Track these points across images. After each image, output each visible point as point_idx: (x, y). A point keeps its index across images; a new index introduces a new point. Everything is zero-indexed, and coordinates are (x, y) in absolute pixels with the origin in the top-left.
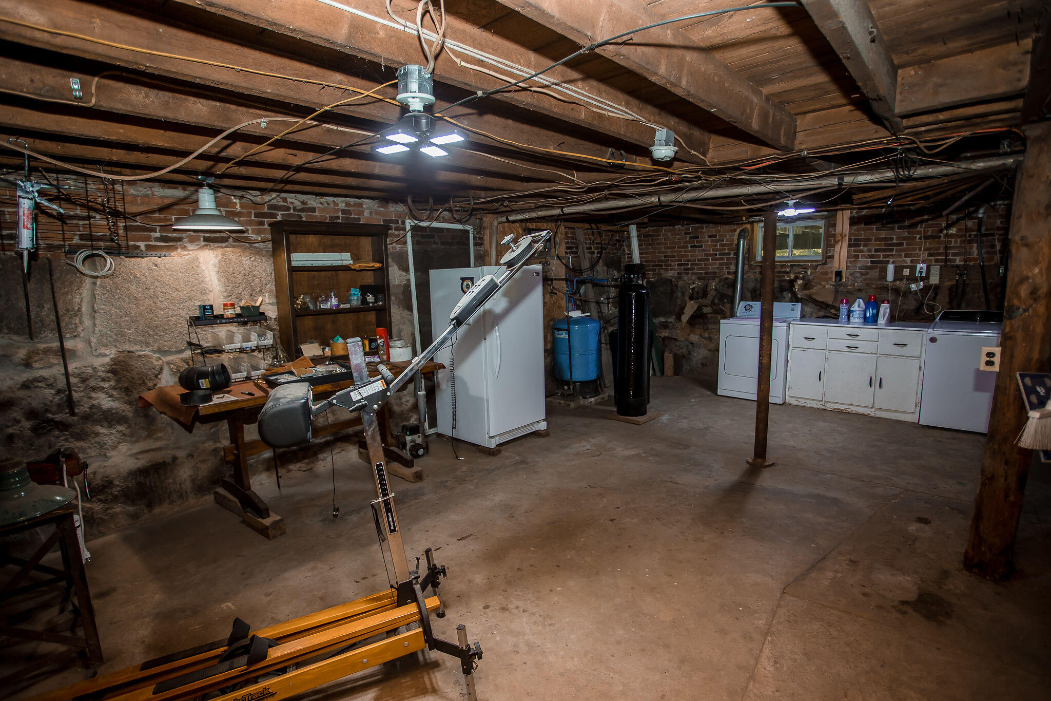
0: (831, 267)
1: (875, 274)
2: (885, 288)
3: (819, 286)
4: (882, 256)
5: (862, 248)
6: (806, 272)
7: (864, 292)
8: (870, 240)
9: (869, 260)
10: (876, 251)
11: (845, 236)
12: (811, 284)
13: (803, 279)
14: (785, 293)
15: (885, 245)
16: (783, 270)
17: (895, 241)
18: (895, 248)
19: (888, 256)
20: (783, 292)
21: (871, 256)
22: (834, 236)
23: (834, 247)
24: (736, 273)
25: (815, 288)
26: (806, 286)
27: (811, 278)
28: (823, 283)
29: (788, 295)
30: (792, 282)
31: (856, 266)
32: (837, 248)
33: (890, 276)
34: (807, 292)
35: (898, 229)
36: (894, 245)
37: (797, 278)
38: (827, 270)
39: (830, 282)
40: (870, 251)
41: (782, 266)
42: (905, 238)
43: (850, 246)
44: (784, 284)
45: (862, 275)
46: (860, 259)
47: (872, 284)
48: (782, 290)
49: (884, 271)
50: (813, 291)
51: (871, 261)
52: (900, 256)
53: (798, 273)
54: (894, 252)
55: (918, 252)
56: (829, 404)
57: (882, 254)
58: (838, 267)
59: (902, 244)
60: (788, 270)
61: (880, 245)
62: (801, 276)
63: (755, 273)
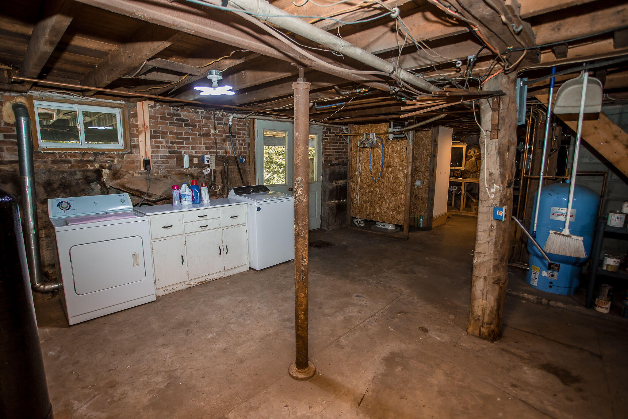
0: (137, 156)
1: (173, 162)
2: (183, 175)
3: (128, 175)
4: (176, 148)
5: (160, 139)
6: (113, 161)
7: (169, 178)
8: (167, 133)
9: (168, 150)
10: (172, 143)
11: (147, 127)
12: (121, 174)
13: (110, 168)
14: (93, 185)
15: (178, 138)
16: (85, 159)
17: (183, 136)
18: (184, 141)
19: (181, 148)
20: (89, 183)
21: (169, 147)
22: (136, 126)
23: (138, 137)
24: (20, 161)
25: (125, 177)
26: (115, 175)
27: (118, 167)
28: (131, 172)
29: (97, 187)
30: (98, 173)
31: (158, 156)
32: (141, 137)
33: (186, 165)
34: (118, 181)
35: (185, 126)
36: (183, 138)
37: (102, 167)
38: (134, 159)
39: (137, 171)
40: (167, 142)
41: (83, 154)
42: (190, 134)
43: (152, 137)
44: (89, 174)
45: (164, 163)
46: (161, 149)
47: (172, 171)
48: (88, 181)
49: (180, 160)
50: (125, 179)
51: (169, 151)
52: (189, 147)
53: (103, 162)
54: (184, 145)
55: (199, 145)
56: (193, 281)
57: (176, 145)
58: (144, 156)
59: (188, 139)
60: (91, 159)
61: (174, 138)
62: (107, 165)
63: (46, 162)
